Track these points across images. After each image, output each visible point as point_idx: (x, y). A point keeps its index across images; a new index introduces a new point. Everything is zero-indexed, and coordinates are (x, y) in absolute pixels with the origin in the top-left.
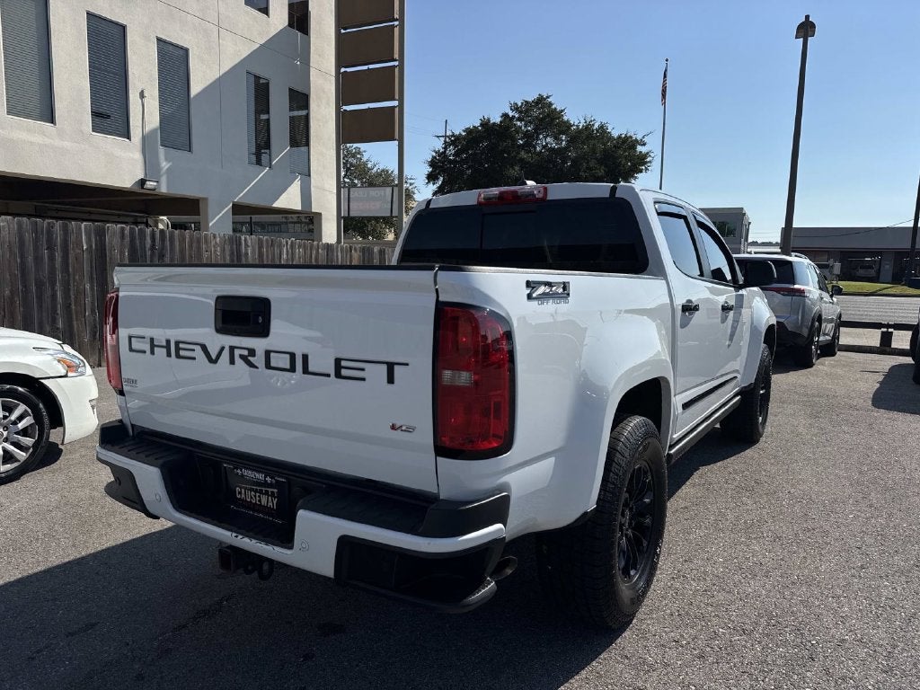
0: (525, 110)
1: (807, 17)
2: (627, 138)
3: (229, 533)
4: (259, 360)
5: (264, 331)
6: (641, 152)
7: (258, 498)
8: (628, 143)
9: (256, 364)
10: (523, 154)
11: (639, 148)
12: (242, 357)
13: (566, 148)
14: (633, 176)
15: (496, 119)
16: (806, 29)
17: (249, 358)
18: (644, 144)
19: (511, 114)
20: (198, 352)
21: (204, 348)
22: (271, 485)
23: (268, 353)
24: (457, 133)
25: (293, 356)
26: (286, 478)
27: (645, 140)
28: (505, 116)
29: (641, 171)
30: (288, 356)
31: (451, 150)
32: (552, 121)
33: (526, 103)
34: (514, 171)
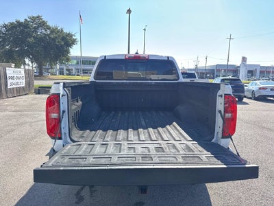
0: (33, 19)
2: (69, 34)
8: (70, 35)
10: (34, 34)
11: (73, 37)
13: (49, 34)
14: (72, 46)
16: (129, 11)
19: (29, 20)
27: (75, 35)
28: (26, 20)
29: (75, 44)
32: (43, 24)
33: (33, 17)
34: (31, 40)
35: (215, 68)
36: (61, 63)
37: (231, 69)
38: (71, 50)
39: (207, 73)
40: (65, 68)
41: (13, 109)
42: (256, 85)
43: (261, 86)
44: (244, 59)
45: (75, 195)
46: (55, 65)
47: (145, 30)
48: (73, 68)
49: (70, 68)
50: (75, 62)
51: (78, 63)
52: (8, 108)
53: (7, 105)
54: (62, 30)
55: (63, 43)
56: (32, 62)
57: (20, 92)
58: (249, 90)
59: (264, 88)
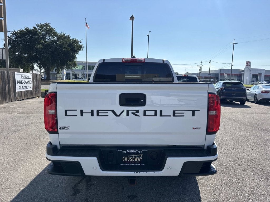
0: (41, 26)
1: (133, 15)
2: (75, 40)
3: (133, 172)
4: (141, 113)
5: (144, 104)
6: (80, 45)
7: (133, 159)
8: (76, 42)
9: (139, 115)
10: (42, 41)
11: (79, 43)
12: (133, 113)
13: (57, 41)
14: (78, 51)
15: (31, 28)
16: (132, 18)
17: (136, 113)
18: (81, 42)
19: (37, 27)
20: (110, 113)
21: (113, 112)
22: (140, 153)
23: (145, 112)
24: (16, 31)
25: (156, 112)
26: (148, 150)
27: (81, 41)
28: (34, 28)
29: (81, 50)
30: (154, 111)
31: (14, 37)
32: (51, 31)
33: (41, 25)
34: (39, 46)
35: (219, 72)
36: (68, 68)
37: (236, 73)
38: (77, 56)
39: (211, 78)
40: (71, 73)
41: (21, 111)
42: (258, 88)
43: (264, 90)
44: (248, 63)
45: (72, 188)
46: (62, 70)
47: (148, 35)
48: (80, 73)
49: (76, 72)
50: (81, 67)
51: (84, 68)
52: (16, 110)
53: (15, 108)
54: (69, 37)
55: (69, 50)
56: (40, 68)
57: (27, 95)
58: (251, 94)
59: (266, 92)
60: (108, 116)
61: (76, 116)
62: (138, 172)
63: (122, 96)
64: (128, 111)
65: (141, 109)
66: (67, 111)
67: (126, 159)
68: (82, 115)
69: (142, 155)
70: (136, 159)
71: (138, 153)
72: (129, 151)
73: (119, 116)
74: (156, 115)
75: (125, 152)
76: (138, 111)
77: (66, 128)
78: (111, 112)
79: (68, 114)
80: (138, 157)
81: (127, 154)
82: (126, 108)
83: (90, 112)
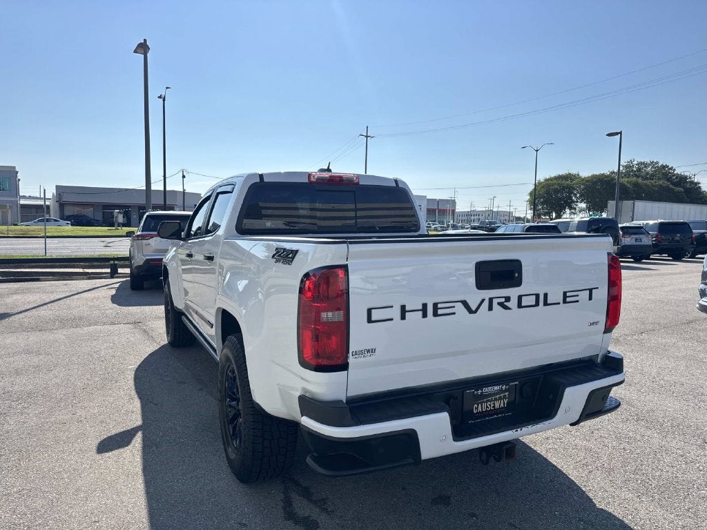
9: (510, 307)
17: (505, 303)
20: (459, 308)
30: (534, 296)
60: (454, 313)
61: (392, 319)
62: (519, 430)
63: (481, 267)
64: (491, 300)
65: (513, 292)
66: (373, 310)
67: (480, 409)
68: (403, 317)
69: (507, 394)
70: (497, 406)
71: (501, 391)
72: (486, 390)
73: (475, 312)
74: (537, 304)
75: (480, 391)
76: (508, 299)
77: (368, 351)
78: (460, 303)
79: (373, 318)
80: (500, 398)
81: (483, 396)
82: (487, 294)
83: (421, 308)
